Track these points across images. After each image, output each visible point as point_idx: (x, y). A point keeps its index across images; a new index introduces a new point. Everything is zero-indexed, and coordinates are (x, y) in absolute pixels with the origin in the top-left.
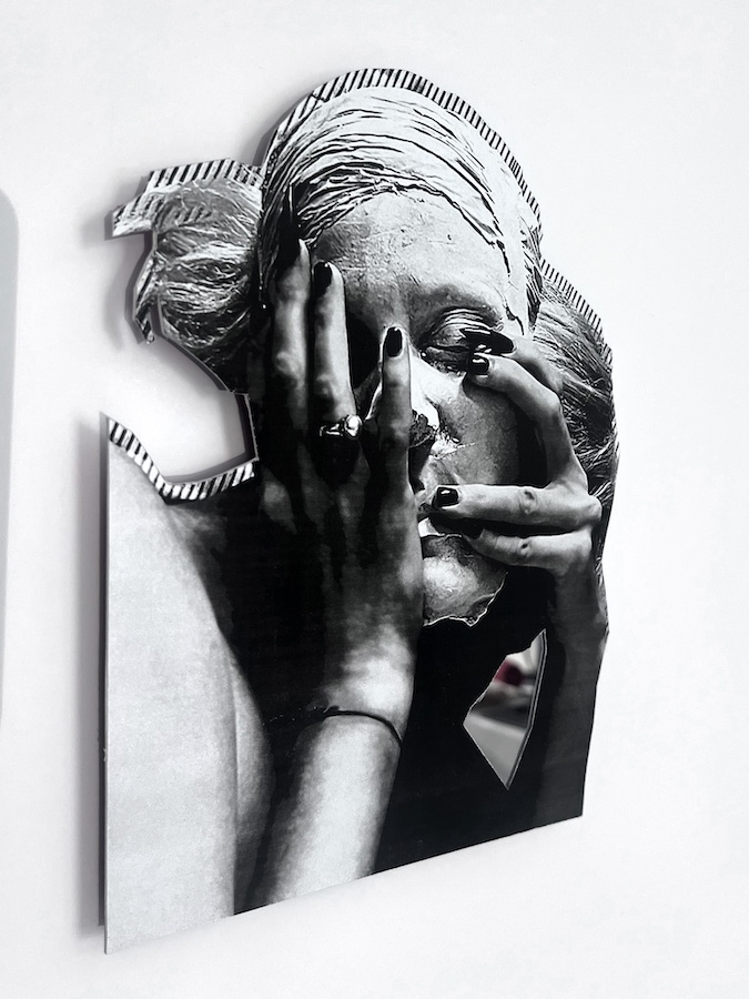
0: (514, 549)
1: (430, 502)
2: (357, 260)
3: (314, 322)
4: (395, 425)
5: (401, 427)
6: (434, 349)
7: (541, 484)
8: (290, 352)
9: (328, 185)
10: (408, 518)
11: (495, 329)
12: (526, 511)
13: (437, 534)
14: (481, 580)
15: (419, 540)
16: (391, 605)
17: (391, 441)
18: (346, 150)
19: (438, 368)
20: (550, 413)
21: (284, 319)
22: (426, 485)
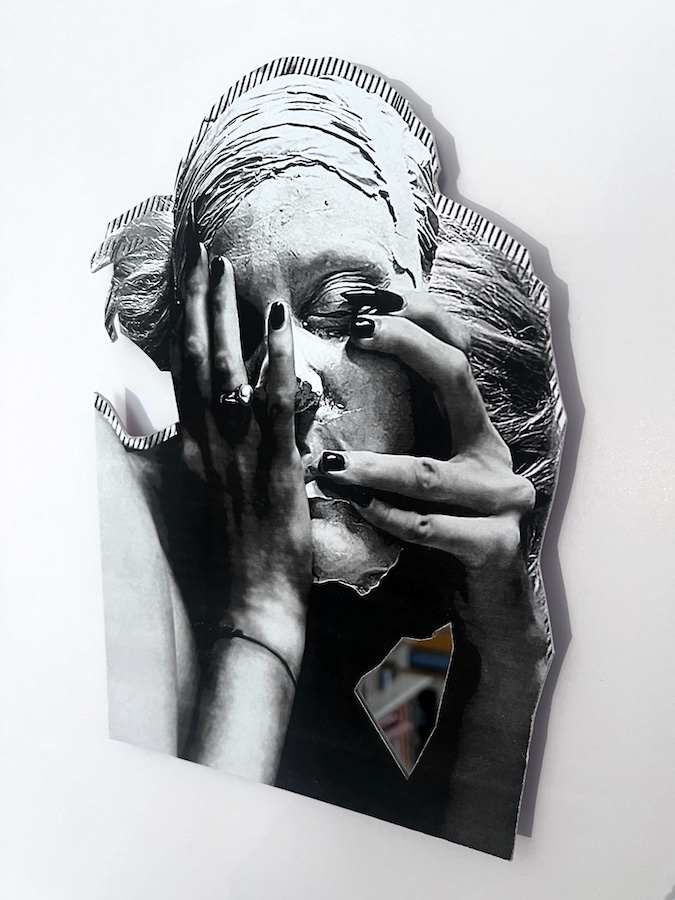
0: (410, 525)
1: (316, 465)
2: (243, 248)
3: (213, 307)
4: (282, 392)
5: (287, 394)
6: (315, 317)
7: (445, 456)
8: (197, 336)
9: (220, 190)
10: (296, 479)
11: (380, 287)
12: (425, 485)
13: (324, 497)
14: (372, 550)
15: (307, 501)
16: (282, 556)
17: (279, 407)
18: (232, 155)
19: (320, 336)
20: (454, 374)
21: (192, 309)
22: (312, 449)
